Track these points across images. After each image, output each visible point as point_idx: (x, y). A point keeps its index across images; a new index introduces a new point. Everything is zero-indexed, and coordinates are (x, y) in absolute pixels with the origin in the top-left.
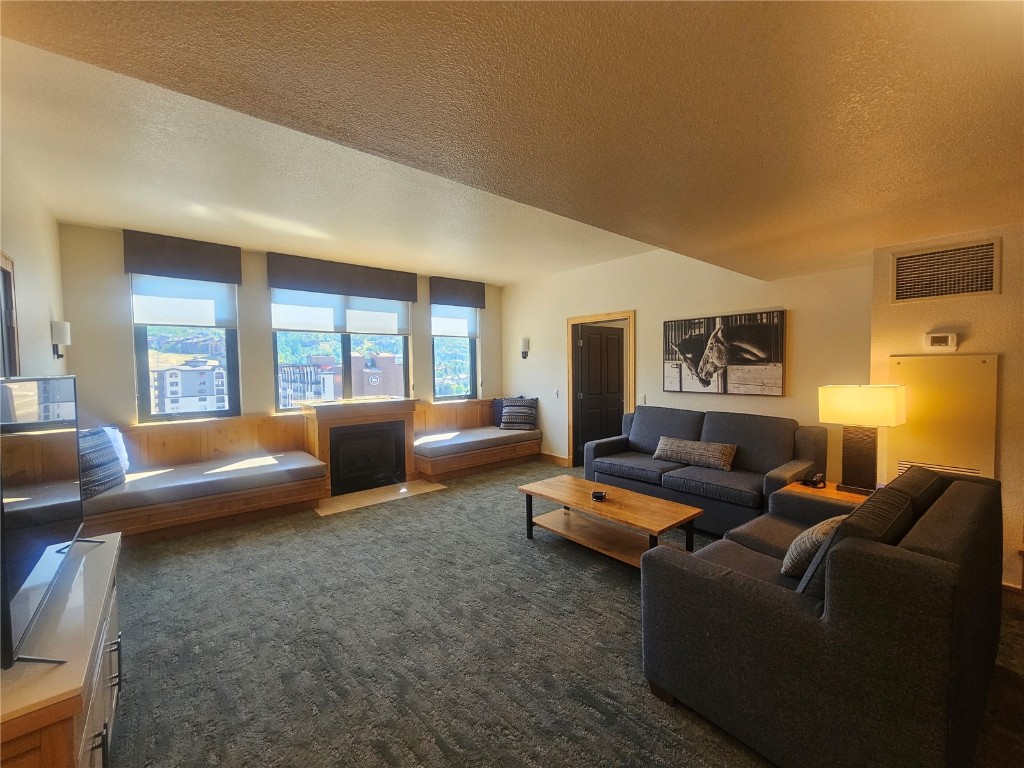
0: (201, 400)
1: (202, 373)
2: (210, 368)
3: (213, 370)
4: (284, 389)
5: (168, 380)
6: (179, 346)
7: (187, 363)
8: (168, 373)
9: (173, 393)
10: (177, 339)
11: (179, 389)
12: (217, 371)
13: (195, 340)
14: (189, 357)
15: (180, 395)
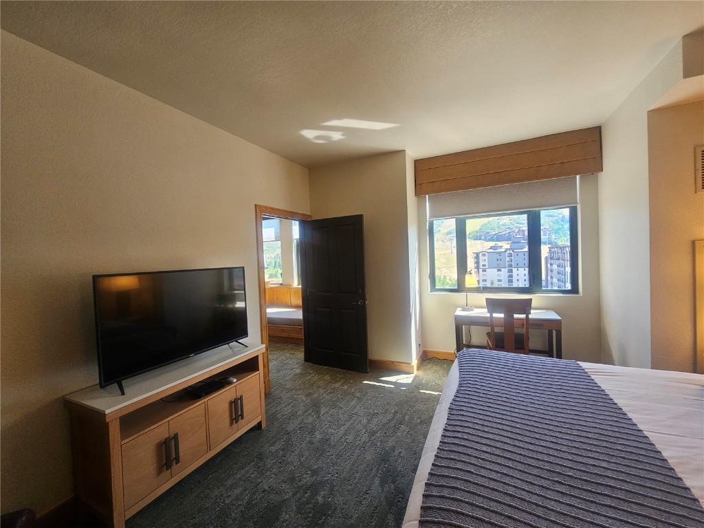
0: (498, 270)
1: (500, 253)
2: (503, 250)
3: (506, 251)
4: (551, 265)
5: (481, 258)
6: (495, 237)
7: (491, 248)
8: (481, 254)
9: (483, 265)
10: (494, 233)
11: (486, 263)
12: (508, 252)
13: (504, 233)
14: (492, 244)
15: (487, 267)
